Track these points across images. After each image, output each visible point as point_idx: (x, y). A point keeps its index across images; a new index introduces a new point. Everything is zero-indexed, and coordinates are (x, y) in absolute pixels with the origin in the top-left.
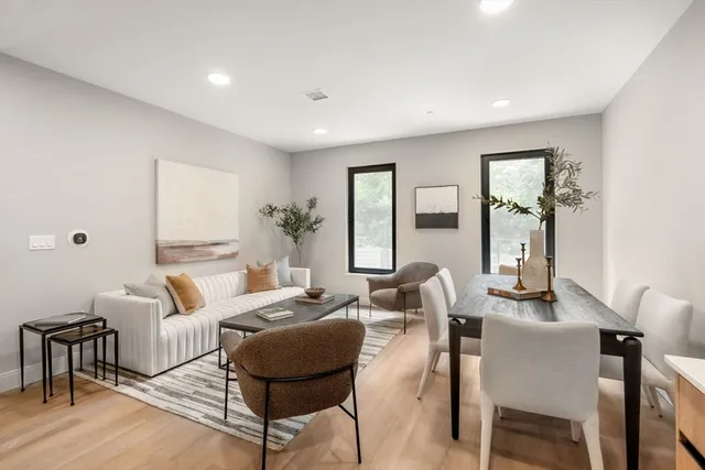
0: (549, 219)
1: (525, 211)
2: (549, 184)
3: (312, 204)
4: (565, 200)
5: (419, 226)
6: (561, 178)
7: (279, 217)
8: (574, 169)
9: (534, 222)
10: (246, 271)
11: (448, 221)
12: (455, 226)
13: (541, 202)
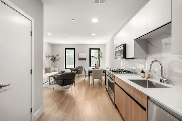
0: (99, 59)
1: (96, 58)
2: (99, 55)
3: (58, 55)
4: (101, 57)
5: (79, 60)
6: (100, 54)
7: (50, 58)
8: (102, 53)
9: (97, 60)
10: (45, 69)
11: (84, 59)
12: (85, 60)
13: (98, 57)
